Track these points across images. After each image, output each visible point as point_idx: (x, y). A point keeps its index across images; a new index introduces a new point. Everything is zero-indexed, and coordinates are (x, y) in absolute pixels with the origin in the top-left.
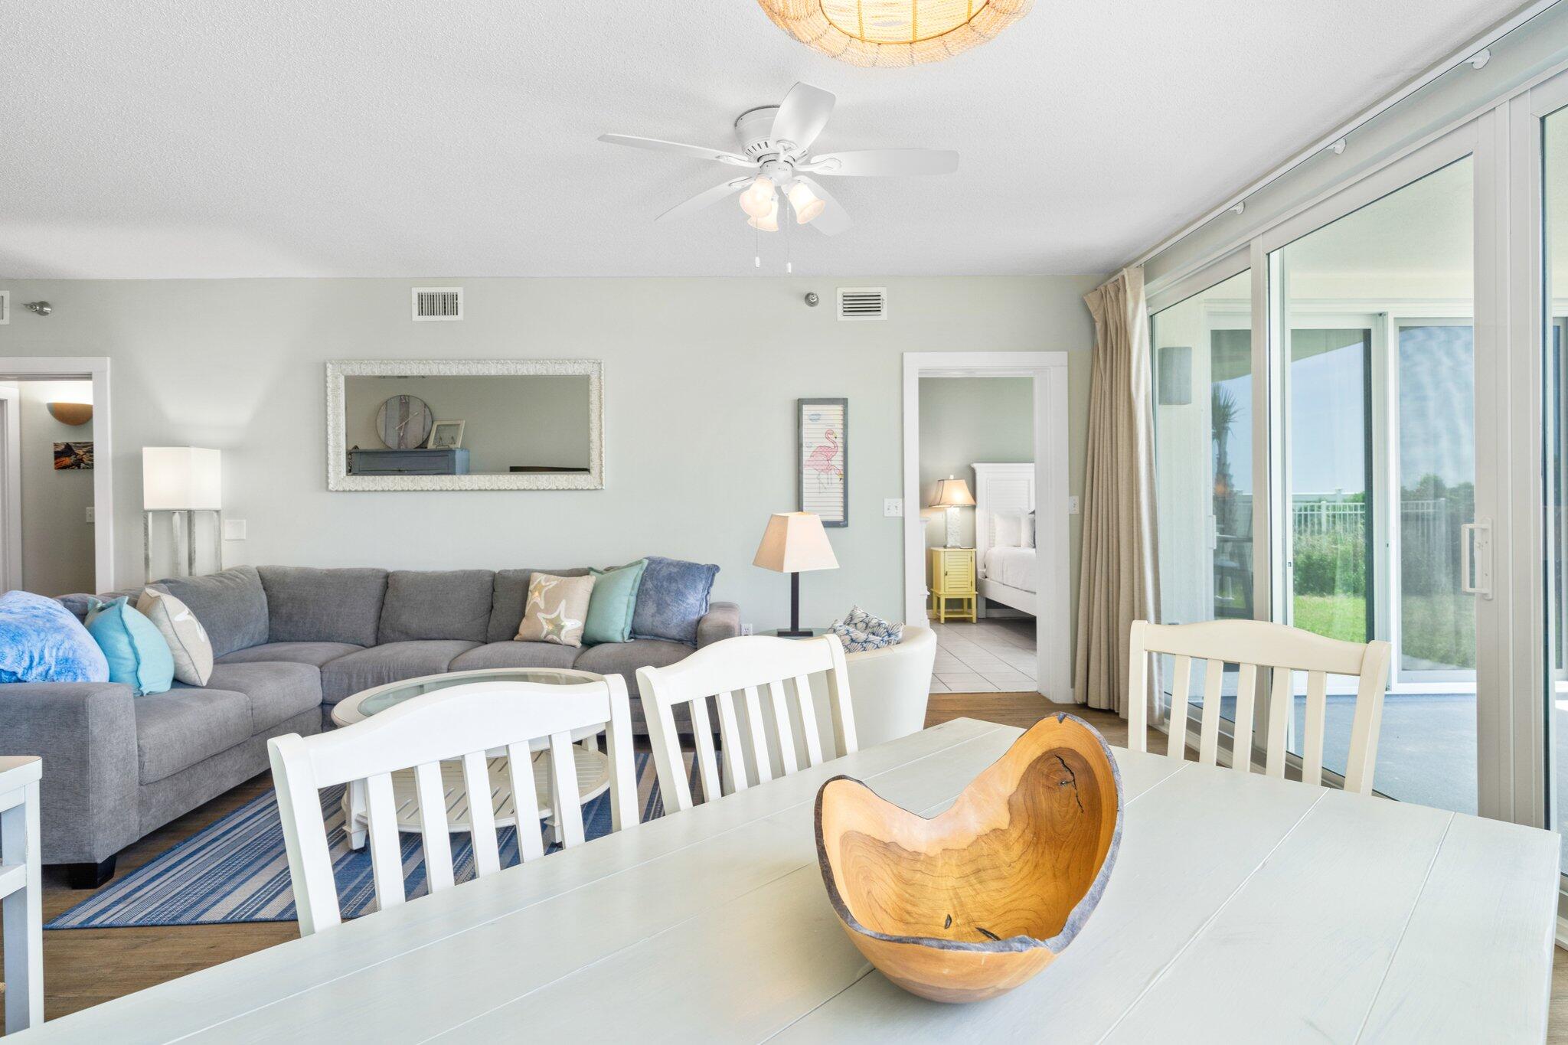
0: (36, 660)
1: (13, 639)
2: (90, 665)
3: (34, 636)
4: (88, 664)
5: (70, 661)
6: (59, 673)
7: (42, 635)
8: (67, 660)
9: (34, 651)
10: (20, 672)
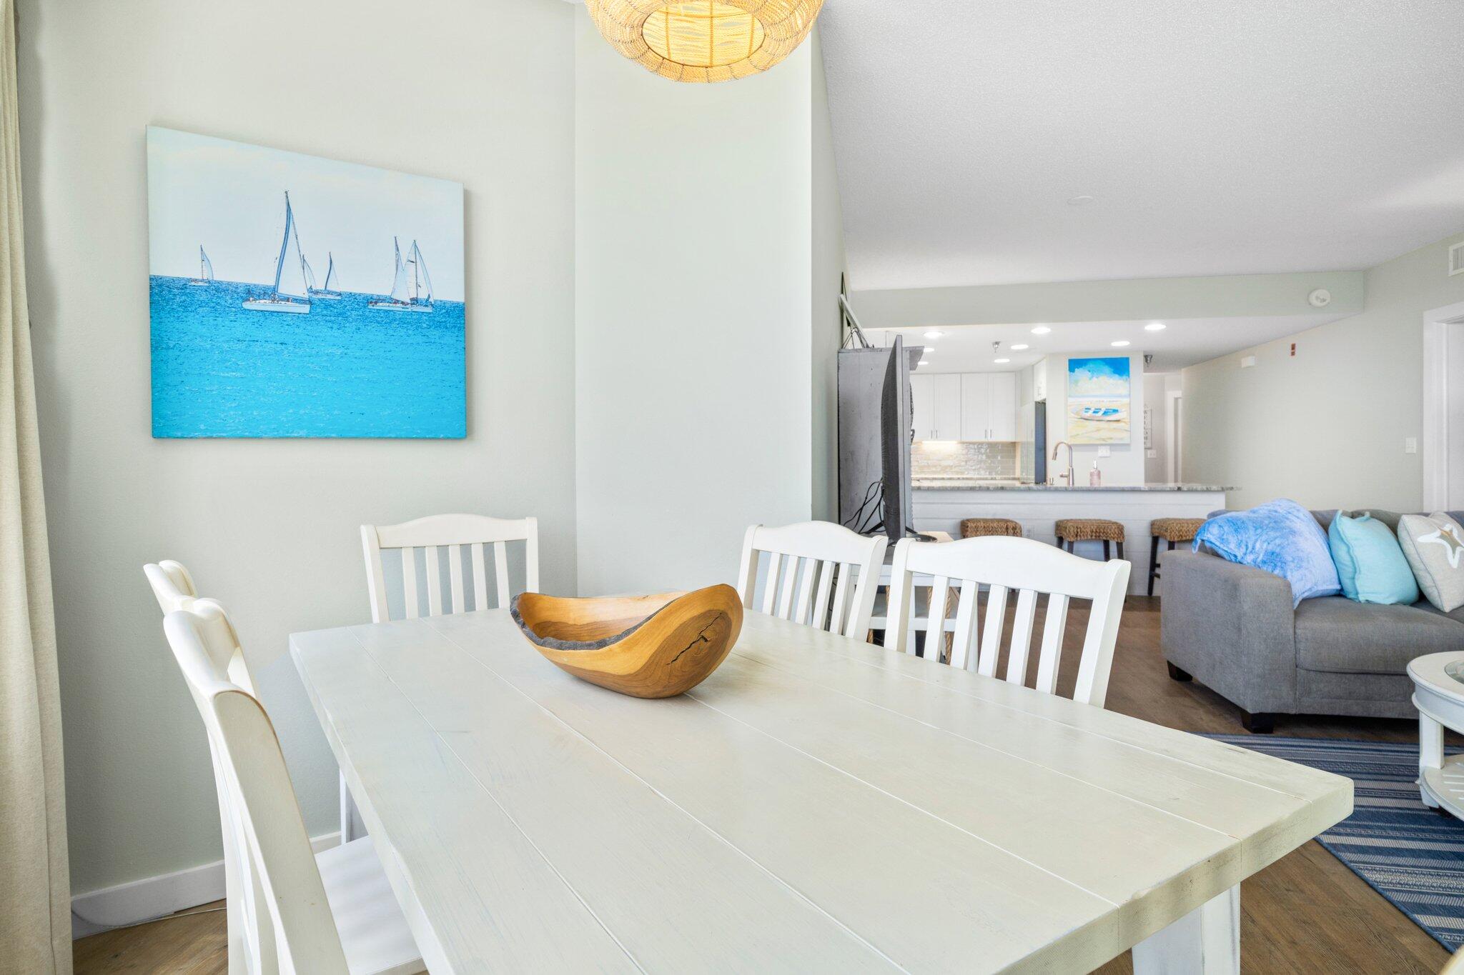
0: (1250, 549)
1: (1236, 530)
2: (1293, 562)
3: (1252, 532)
4: (1291, 559)
5: (1275, 554)
6: (1264, 562)
7: (1259, 531)
8: (1273, 553)
9: (1249, 542)
10: (1240, 555)
